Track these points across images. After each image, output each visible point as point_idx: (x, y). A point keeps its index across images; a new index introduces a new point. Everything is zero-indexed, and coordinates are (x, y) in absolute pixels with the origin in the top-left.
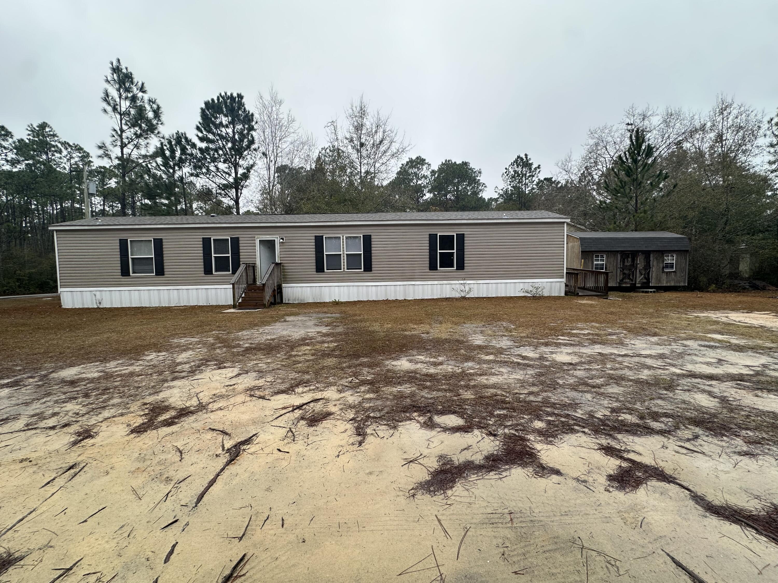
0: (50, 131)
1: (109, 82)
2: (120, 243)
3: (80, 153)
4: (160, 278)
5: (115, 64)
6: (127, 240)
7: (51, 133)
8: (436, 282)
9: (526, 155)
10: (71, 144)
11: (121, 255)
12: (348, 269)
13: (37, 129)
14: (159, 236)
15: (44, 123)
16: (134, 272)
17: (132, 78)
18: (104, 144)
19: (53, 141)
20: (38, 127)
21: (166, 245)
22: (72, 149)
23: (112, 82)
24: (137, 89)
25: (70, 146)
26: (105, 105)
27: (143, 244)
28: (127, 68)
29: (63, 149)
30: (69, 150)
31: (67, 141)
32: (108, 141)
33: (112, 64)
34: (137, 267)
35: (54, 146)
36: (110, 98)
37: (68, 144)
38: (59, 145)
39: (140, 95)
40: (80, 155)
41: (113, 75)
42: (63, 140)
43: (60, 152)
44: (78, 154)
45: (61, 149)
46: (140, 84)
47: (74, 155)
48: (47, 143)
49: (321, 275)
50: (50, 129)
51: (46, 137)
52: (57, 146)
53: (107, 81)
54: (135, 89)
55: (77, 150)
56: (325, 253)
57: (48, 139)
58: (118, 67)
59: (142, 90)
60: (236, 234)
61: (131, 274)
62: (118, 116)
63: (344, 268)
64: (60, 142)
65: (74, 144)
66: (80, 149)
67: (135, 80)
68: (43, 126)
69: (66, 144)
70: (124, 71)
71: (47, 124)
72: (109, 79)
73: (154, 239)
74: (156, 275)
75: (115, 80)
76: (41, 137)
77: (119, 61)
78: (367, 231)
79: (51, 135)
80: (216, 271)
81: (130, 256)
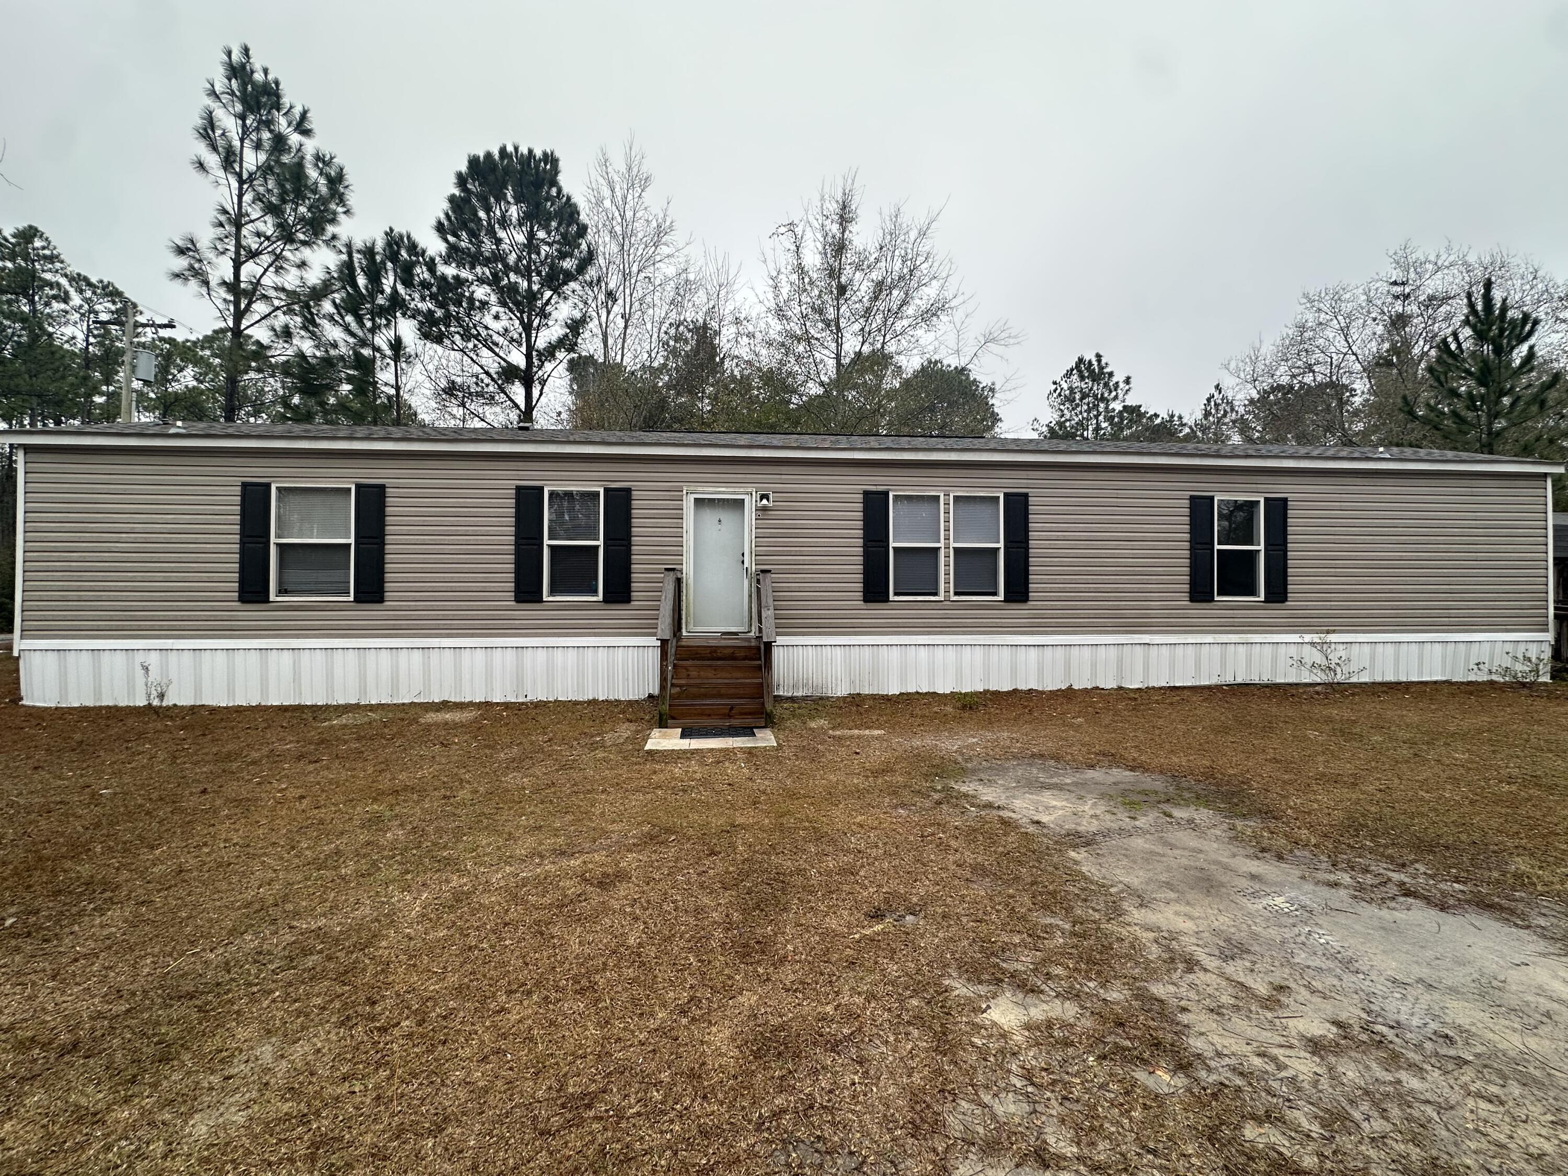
0: (44, 248)
1: (217, 97)
2: (244, 496)
3: (114, 303)
4: (371, 612)
5: (236, 57)
6: (268, 486)
7: (47, 252)
8: (1209, 638)
9: (1099, 357)
10: (94, 280)
11: (243, 534)
12: (956, 594)
13: (13, 240)
14: (373, 475)
15: (31, 227)
16: (282, 591)
17: (278, 97)
18: (192, 241)
19: (50, 270)
20: (14, 236)
21: (394, 507)
22: (94, 293)
23: (225, 98)
24: (289, 125)
25: (89, 284)
26: (202, 150)
27: (317, 500)
28: (266, 71)
29: (72, 292)
30: (89, 294)
31: (83, 273)
32: (206, 236)
33: (229, 54)
34: (294, 575)
35: (51, 285)
36: (218, 132)
37: (86, 280)
38: (64, 282)
39: (295, 139)
40: (113, 308)
41: (230, 80)
42: (73, 269)
43: (66, 299)
44: (109, 305)
45: (66, 293)
46: (297, 111)
47: (98, 307)
48: (33, 275)
49: (878, 611)
50: (44, 244)
51: (33, 261)
52: (58, 285)
53: (213, 93)
54: (283, 122)
55: (107, 295)
56: (892, 544)
57: (38, 266)
58: (243, 66)
59: (302, 127)
60: (620, 478)
61: (272, 597)
62: (235, 184)
63: (946, 592)
64: (66, 276)
65: (101, 281)
66: (112, 293)
67: (286, 101)
68: (28, 234)
69: (79, 281)
70: (259, 77)
71: (36, 230)
72: (218, 88)
73: (358, 486)
74: (357, 600)
75: (232, 93)
76: (19, 261)
77: (246, 51)
78: (1017, 483)
79: (45, 257)
80: (553, 592)
81: (273, 539)
